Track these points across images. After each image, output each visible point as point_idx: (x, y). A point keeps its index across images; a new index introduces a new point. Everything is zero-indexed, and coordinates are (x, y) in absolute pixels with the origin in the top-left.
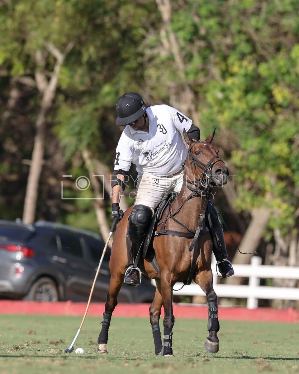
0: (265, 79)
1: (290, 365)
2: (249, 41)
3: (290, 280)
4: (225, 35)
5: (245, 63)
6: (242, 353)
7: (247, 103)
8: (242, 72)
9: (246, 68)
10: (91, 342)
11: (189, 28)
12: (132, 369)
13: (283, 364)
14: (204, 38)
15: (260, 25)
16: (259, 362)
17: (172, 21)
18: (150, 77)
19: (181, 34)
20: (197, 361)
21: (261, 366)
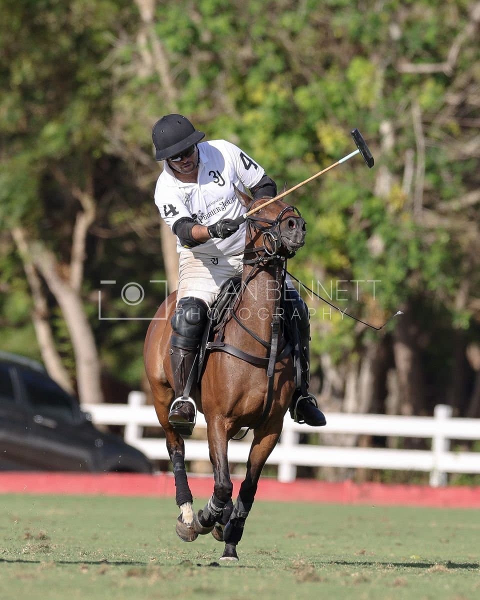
0: (305, 114)
1: (348, 571)
2: (280, 51)
3: (347, 435)
4: (242, 43)
5: (274, 86)
6: (271, 553)
7: (277, 151)
8: (269, 101)
9: (275, 95)
10: (28, 535)
11: (185, 33)
12: (94, 579)
13: (337, 569)
14: (207, 48)
15: (297, 26)
16: (298, 567)
17: (156, 20)
18: (122, 110)
19: (170, 42)
20: (199, 565)
21: (300, 574)
